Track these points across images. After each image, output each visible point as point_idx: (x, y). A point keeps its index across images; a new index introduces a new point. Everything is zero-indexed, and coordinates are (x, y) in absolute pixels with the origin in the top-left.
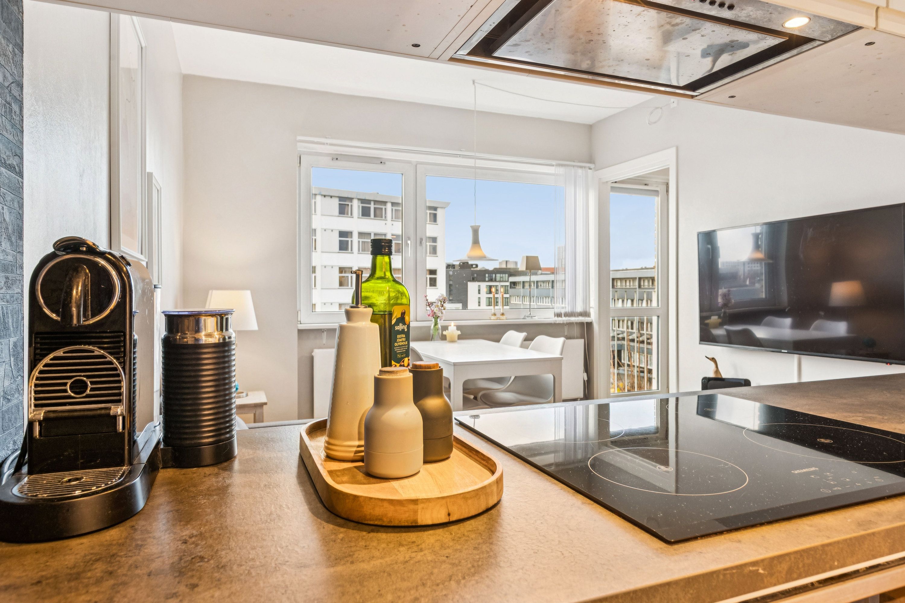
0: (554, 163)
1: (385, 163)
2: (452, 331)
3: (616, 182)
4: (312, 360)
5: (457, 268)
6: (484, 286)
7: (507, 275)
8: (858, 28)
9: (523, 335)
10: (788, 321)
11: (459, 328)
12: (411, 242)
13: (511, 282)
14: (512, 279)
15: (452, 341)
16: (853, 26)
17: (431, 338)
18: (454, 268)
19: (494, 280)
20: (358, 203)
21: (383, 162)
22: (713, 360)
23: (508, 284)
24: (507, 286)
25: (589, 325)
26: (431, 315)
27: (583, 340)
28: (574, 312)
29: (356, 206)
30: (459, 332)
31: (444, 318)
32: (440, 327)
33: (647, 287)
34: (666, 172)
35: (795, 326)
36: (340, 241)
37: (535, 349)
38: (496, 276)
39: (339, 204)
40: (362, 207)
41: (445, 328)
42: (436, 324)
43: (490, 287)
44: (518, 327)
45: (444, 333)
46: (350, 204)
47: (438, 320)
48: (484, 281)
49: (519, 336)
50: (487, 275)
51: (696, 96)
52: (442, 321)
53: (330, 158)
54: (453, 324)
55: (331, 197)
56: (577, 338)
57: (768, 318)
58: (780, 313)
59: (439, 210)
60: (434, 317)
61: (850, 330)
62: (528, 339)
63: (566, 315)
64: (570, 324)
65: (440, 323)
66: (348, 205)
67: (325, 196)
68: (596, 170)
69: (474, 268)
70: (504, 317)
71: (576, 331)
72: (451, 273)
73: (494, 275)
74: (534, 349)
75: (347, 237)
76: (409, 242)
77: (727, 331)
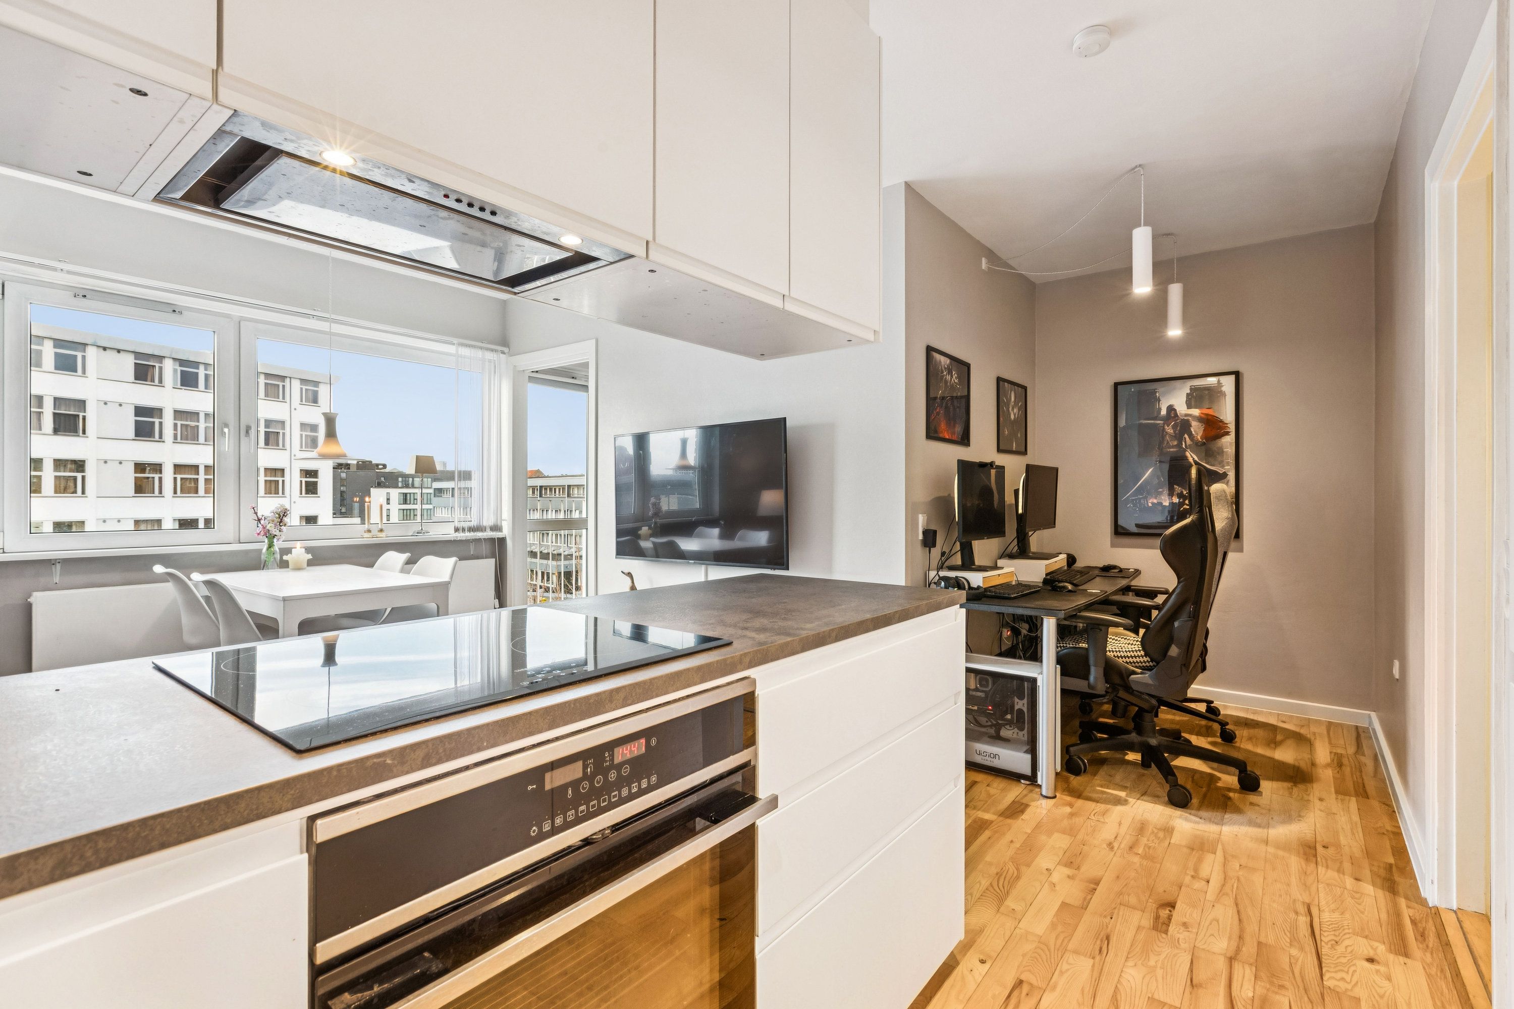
0: (455, 341)
1: (181, 313)
2: (299, 554)
3: (537, 372)
4: (28, 608)
5: (353, 469)
6: (395, 493)
7: (429, 480)
8: (632, 256)
9: (405, 556)
10: (716, 531)
11: (308, 550)
12: (229, 430)
13: (435, 489)
14: (437, 485)
15: (298, 569)
16: (625, 254)
17: (262, 566)
18: (349, 468)
19: (410, 486)
20: (174, 365)
21: (177, 311)
22: (629, 575)
23: (431, 491)
24: (430, 493)
25: (502, 541)
26: (262, 533)
27: (494, 560)
28: (480, 526)
29: (169, 369)
30: (310, 556)
31: (283, 538)
32: (278, 550)
33: (576, 496)
34: (586, 365)
35: (723, 536)
36: (136, 421)
37: (420, 573)
38: (413, 481)
39: (135, 363)
40: (182, 372)
41: (287, 551)
42: (271, 546)
43: (405, 495)
44: (400, 547)
45: (285, 558)
46: (157, 365)
47: (275, 540)
48: (397, 487)
49: (397, 558)
50: (400, 479)
51: (518, 293)
52: (280, 542)
53: (72, 294)
54: (298, 544)
55: (119, 351)
56: (486, 558)
57: (701, 529)
58: (711, 523)
59: (321, 386)
60: (267, 537)
61: (770, 540)
62: (411, 562)
63: (471, 529)
64: (478, 541)
65: (278, 545)
66: (154, 366)
67: (105, 349)
68: (511, 355)
69: (381, 469)
70: (383, 535)
71: (485, 549)
72: (343, 475)
73: (411, 480)
74: (416, 573)
75: (152, 417)
76: (226, 430)
77: (654, 543)
